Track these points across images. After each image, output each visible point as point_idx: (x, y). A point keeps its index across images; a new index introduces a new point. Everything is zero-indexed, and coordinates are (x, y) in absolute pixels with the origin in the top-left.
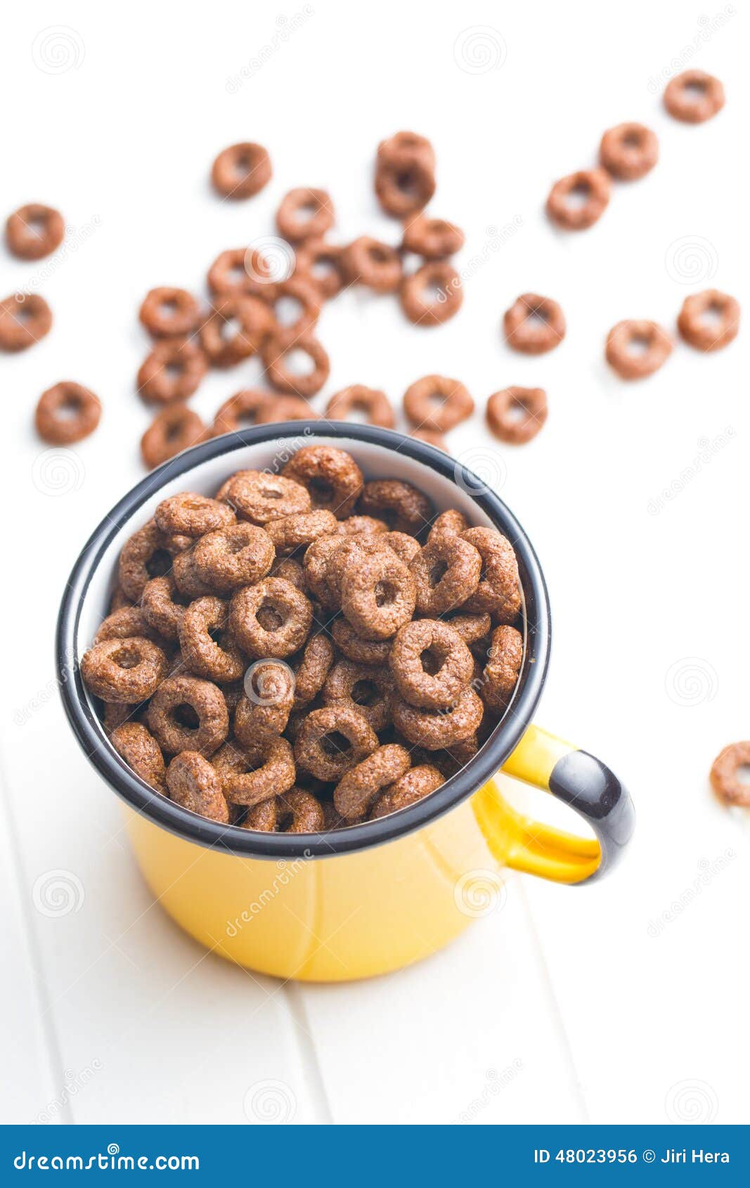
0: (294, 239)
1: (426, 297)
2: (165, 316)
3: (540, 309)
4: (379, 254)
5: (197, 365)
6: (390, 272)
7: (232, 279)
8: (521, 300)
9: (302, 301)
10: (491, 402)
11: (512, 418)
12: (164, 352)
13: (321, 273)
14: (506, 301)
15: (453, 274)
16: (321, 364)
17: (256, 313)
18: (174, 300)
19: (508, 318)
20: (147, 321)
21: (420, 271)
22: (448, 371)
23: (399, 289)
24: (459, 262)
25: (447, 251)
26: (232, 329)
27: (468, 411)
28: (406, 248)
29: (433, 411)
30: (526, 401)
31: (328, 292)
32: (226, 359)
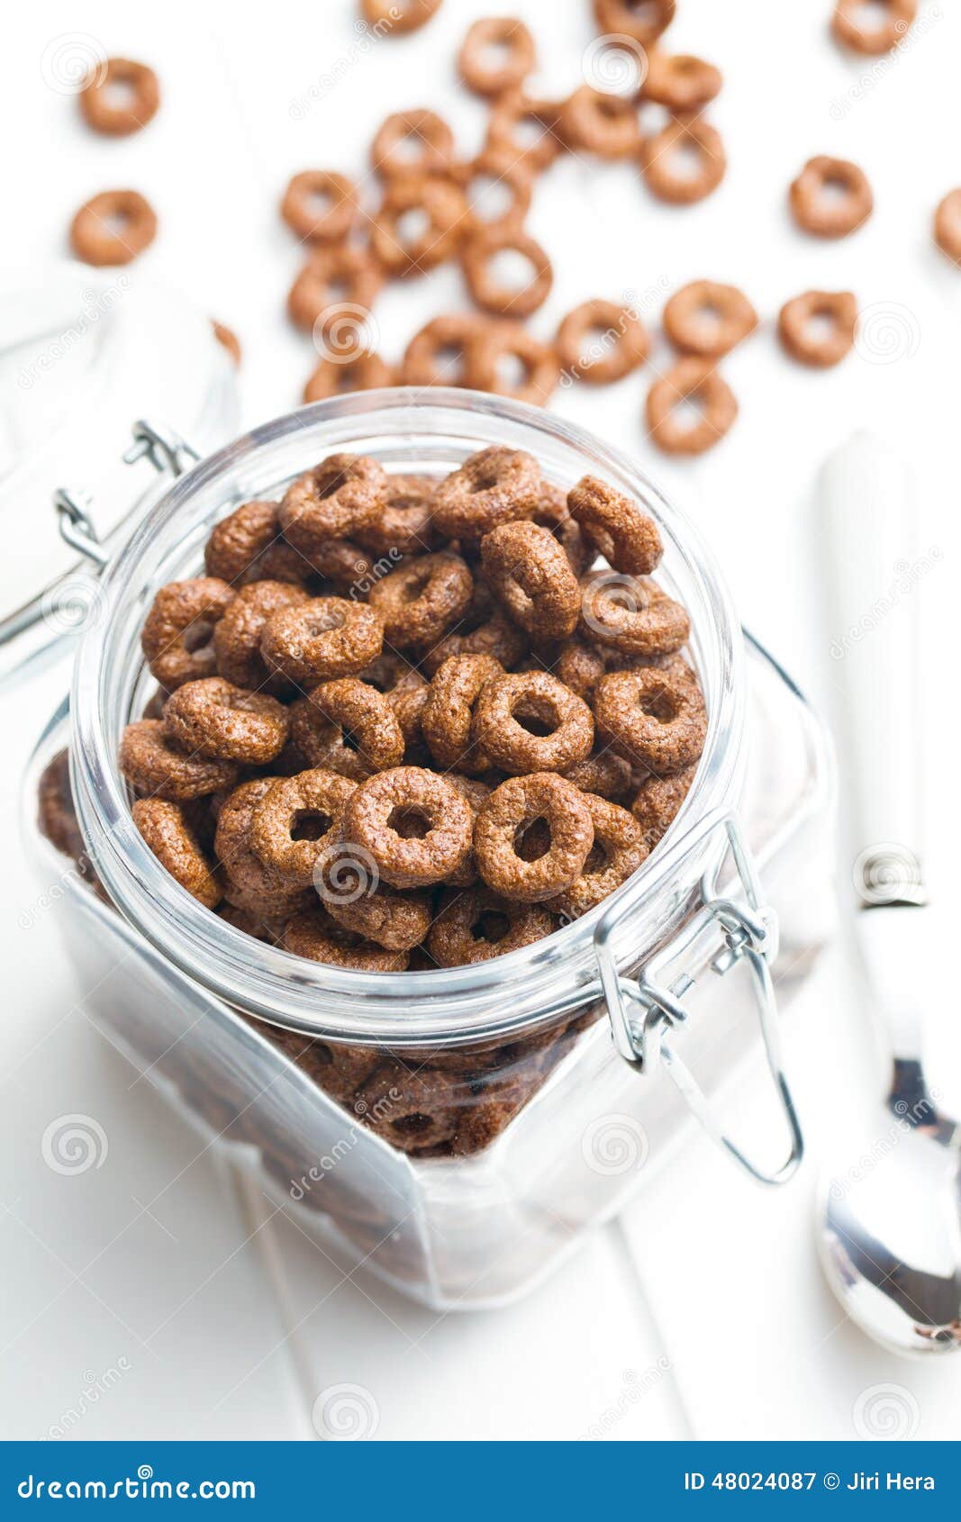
0: (489, 93)
1: (677, 166)
2: (317, 212)
3: (840, 176)
4: (608, 109)
5: (369, 279)
6: (622, 134)
7: (404, 153)
8: (812, 164)
9: (509, 182)
10: (784, 313)
11: (815, 333)
12: (324, 263)
13: (529, 138)
14: (789, 166)
15: (712, 132)
16: (544, 272)
17: (445, 202)
18: (328, 187)
19: (795, 192)
20: (291, 219)
21: (667, 130)
22: (721, 271)
23: (641, 156)
24: (718, 115)
25: (703, 99)
26: (414, 227)
27: (750, 325)
28: (644, 96)
29: (703, 330)
30: (832, 309)
31: (540, 164)
32: (408, 268)
